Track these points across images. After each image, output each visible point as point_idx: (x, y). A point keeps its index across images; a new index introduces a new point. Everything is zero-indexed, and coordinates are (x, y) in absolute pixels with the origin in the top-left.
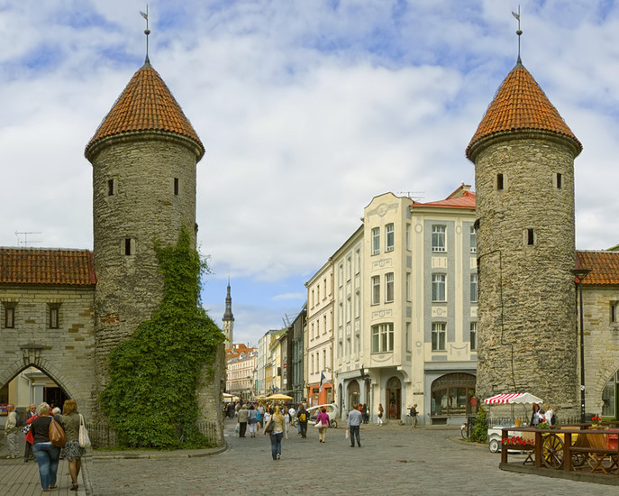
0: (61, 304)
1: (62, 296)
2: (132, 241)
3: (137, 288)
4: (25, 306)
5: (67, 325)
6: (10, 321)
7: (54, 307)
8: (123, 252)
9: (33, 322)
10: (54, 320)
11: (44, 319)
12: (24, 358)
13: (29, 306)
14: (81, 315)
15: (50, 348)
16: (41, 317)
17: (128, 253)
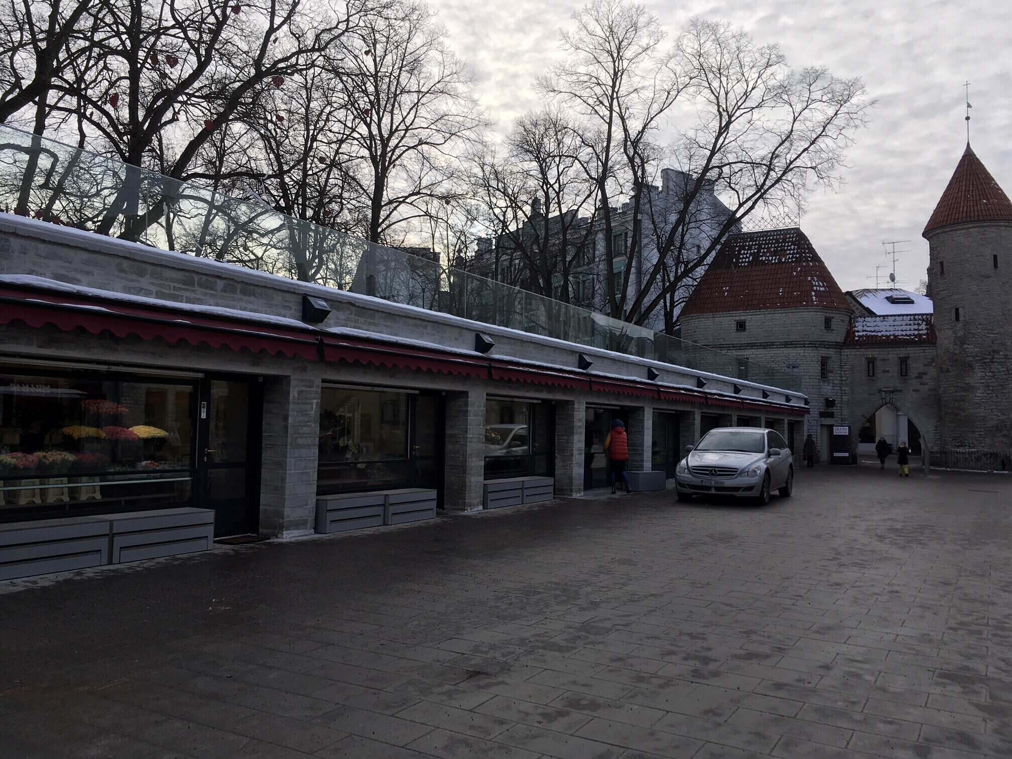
0: (908, 357)
1: (908, 352)
2: (961, 310)
3: (965, 346)
4: (881, 360)
5: (913, 373)
6: (871, 372)
7: (904, 361)
8: (954, 318)
9: (888, 371)
10: (904, 370)
11: (897, 369)
12: (882, 399)
13: (885, 360)
14: (925, 365)
15: (900, 391)
16: (895, 369)
17: (957, 319)
